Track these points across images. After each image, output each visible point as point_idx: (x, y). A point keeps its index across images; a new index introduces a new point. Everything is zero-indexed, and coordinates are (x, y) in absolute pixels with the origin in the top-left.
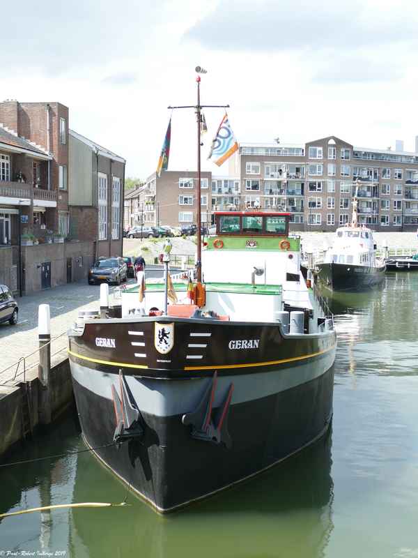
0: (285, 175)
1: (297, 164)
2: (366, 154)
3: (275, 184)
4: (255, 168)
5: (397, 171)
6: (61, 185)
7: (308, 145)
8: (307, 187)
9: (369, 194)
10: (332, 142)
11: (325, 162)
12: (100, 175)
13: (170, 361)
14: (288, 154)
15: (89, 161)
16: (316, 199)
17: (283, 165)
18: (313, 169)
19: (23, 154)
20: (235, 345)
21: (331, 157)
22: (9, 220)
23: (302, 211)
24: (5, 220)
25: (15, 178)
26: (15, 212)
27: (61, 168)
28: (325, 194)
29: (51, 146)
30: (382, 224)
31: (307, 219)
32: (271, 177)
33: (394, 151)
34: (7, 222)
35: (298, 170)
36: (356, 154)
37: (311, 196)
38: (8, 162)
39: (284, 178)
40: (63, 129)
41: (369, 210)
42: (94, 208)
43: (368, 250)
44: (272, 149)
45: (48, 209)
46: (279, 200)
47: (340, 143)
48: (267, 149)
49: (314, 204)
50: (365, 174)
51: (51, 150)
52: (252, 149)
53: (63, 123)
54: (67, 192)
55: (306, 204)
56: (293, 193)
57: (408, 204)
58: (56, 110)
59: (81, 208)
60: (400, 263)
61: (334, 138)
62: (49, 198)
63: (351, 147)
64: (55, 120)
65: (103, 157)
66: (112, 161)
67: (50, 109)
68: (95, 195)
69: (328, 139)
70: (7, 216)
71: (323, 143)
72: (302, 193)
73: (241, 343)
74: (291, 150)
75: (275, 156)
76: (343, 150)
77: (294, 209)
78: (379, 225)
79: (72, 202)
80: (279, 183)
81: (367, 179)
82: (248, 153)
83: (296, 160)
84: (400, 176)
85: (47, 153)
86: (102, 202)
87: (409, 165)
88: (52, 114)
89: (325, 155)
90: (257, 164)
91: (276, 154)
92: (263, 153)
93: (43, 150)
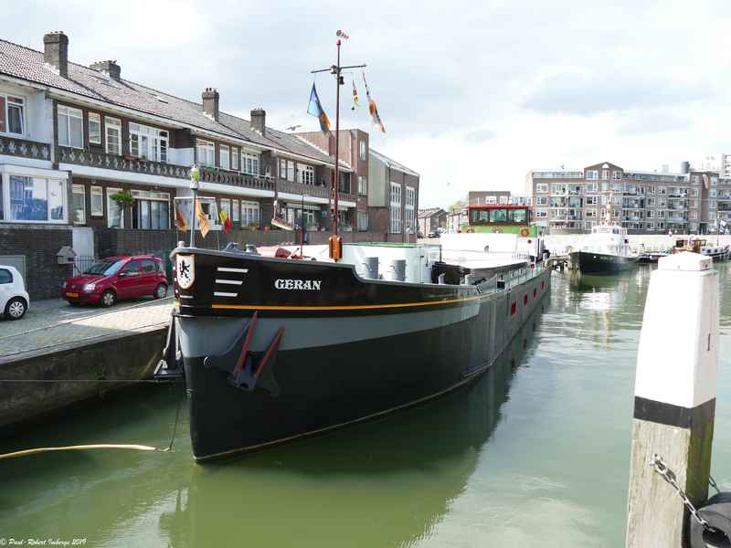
0: (567, 192)
1: (577, 184)
2: (634, 175)
3: (560, 199)
4: (544, 188)
5: (661, 188)
6: (360, 191)
7: (586, 169)
8: (585, 200)
9: (636, 206)
10: (606, 166)
11: (600, 181)
12: (393, 184)
13: (191, 297)
14: (570, 177)
15: (383, 174)
16: (592, 210)
17: (567, 185)
18: (590, 187)
19: (324, 165)
20: (283, 284)
21: (605, 177)
22: (313, 214)
23: (581, 219)
24: (309, 214)
25: (318, 184)
26: (317, 208)
27: (360, 178)
28: (601, 206)
29: (352, 161)
30: (649, 229)
31: (584, 225)
32: (557, 195)
33: (660, 172)
34: (311, 216)
35: (578, 188)
36: (626, 175)
37: (587, 208)
38: (313, 171)
39: (566, 195)
40: (363, 150)
41: (636, 218)
42: (387, 208)
43: (618, 243)
44: (558, 173)
45: (350, 208)
46: (563, 211)
47: (612, 167)
48: (553, 174)
49: (589, 214)
50: (633, 190)
51: (353, 165)
52: (543, 173)
53: (363, 146)
54: (366, 197)
55: (584, 215)
56: (573, 206)
57: (671, 214)
58: (356, 134)
59: (378, 208)
60: (653, 256)
61: (607, 163)
62: (349, 200)
63: (622, 170)
64: (355, 142)
65: (395, 171)
66: (405, 174)
67: (352, 134)
68: (388, 198)
69: (603, 164)
70: (311, 211)
71: (598, 167)
72: (581, 206)
73: (293, 283)
74: (573, 173)
75: (561, 178)
76: (615, 172)
77: (574, 218)
78: (645, 230)
79: (371, 204)
80: (563, 199)
81: (635, 194)
82: (538, 176)
83: (576, 181)
84: (663, 192)
85: (350, 167)
86: (395, 204)
87: (672, 183)
88: (353, 138)
89: (600, 176)
90: (547, 184)
91: (560, 177)
92: (551, 176)
93: (347, 165)
